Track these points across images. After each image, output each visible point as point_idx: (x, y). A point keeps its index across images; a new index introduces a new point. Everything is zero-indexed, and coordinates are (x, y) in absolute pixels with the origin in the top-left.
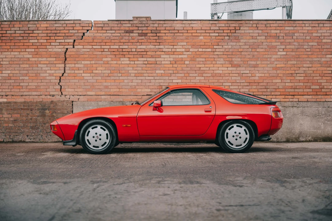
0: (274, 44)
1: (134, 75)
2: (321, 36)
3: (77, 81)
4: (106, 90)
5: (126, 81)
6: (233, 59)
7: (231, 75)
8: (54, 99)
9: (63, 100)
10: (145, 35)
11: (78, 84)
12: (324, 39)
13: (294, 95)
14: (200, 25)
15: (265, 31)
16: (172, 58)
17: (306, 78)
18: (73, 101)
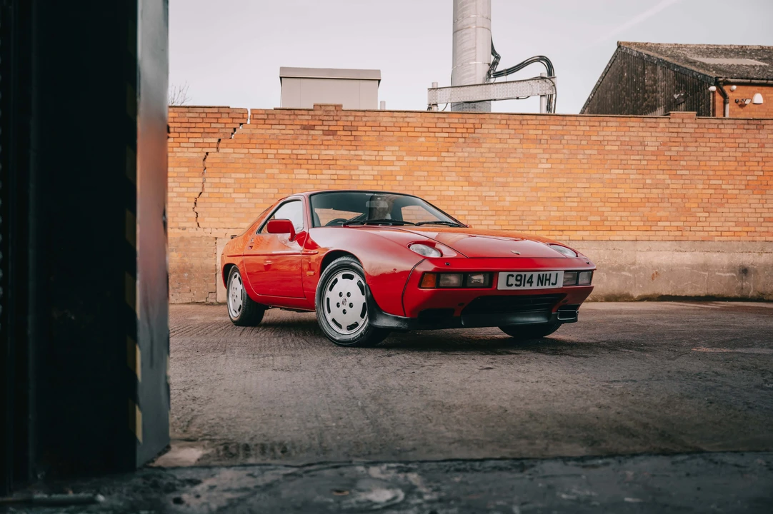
0: (533, 151)
2: (604, 140)
3: (223, 205)
6: (471, 174)
7: (467, 198)
8: (186, 234)
9: (200, 236)
10: (334, 133)
11: (225, 210)
12: (608, 145)
13: (562, 231)
14: (419, 120)
15: (520, 131)
16: (376, 170)
17: (581, 204)
18: (216, 238)
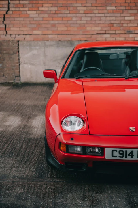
1: (82, 12)
3: (22, 19)
4: (53, 29)
5: (74, 19)
9: (8, 40)
11: (23, 22)
18: (18, 41)
